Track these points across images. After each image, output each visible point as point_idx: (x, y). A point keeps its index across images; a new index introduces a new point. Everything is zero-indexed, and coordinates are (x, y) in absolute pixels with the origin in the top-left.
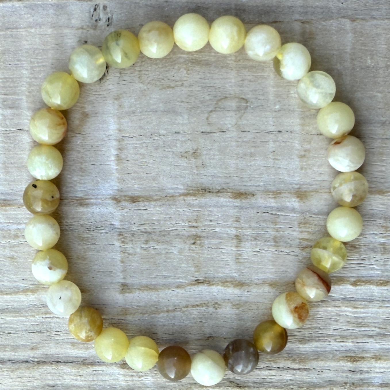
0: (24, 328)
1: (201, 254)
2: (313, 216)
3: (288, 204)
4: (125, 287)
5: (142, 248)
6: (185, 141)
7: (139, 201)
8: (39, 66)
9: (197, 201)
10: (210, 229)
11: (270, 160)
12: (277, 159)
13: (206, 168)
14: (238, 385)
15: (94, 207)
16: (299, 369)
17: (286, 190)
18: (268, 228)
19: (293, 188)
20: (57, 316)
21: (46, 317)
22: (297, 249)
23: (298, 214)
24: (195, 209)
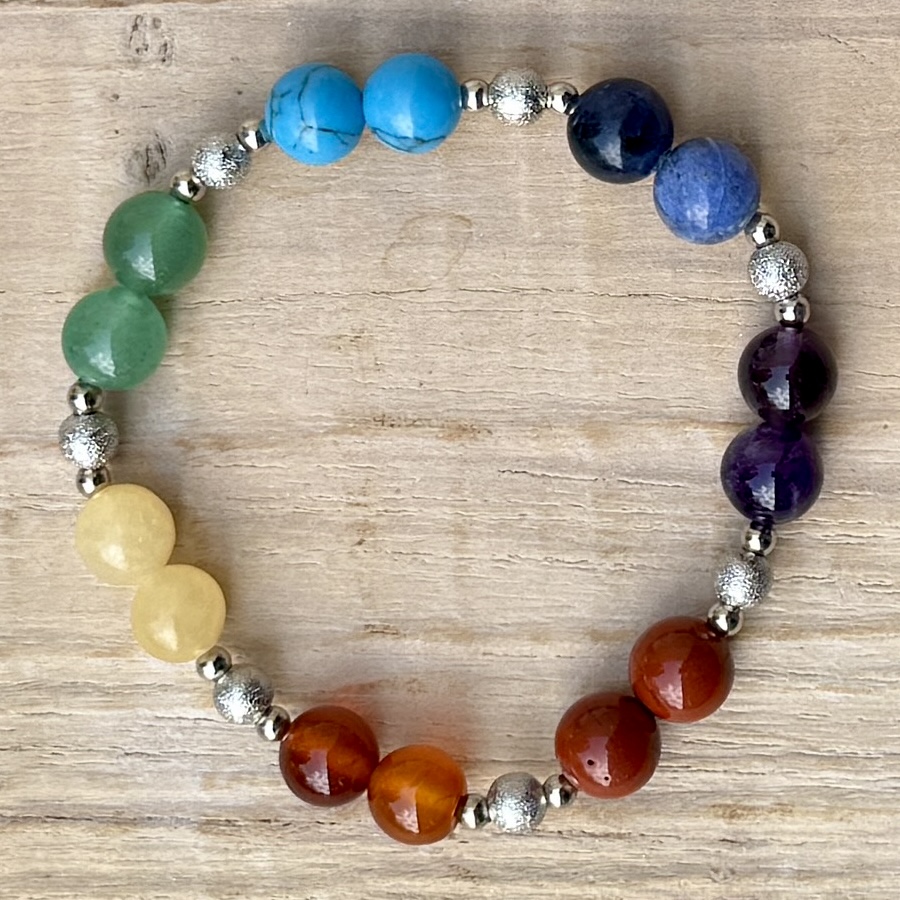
1: (378, 566)
3: (569, 452)
5: (244, 554)
6: (336, 312)
7: (235, 448)
8: (17, 150)
9: (366, 447)
10: (396, 509)
11: (527, 354)
13: (384, 371)
14: (469, 872)
16: (607, 835)
17: (564, 421)
18: (526, 506)
19: (578, 415)
20: (56, 711)
21: (33, 714)
22: (593, 554)
23: (593, 474)
24: (363, 465)
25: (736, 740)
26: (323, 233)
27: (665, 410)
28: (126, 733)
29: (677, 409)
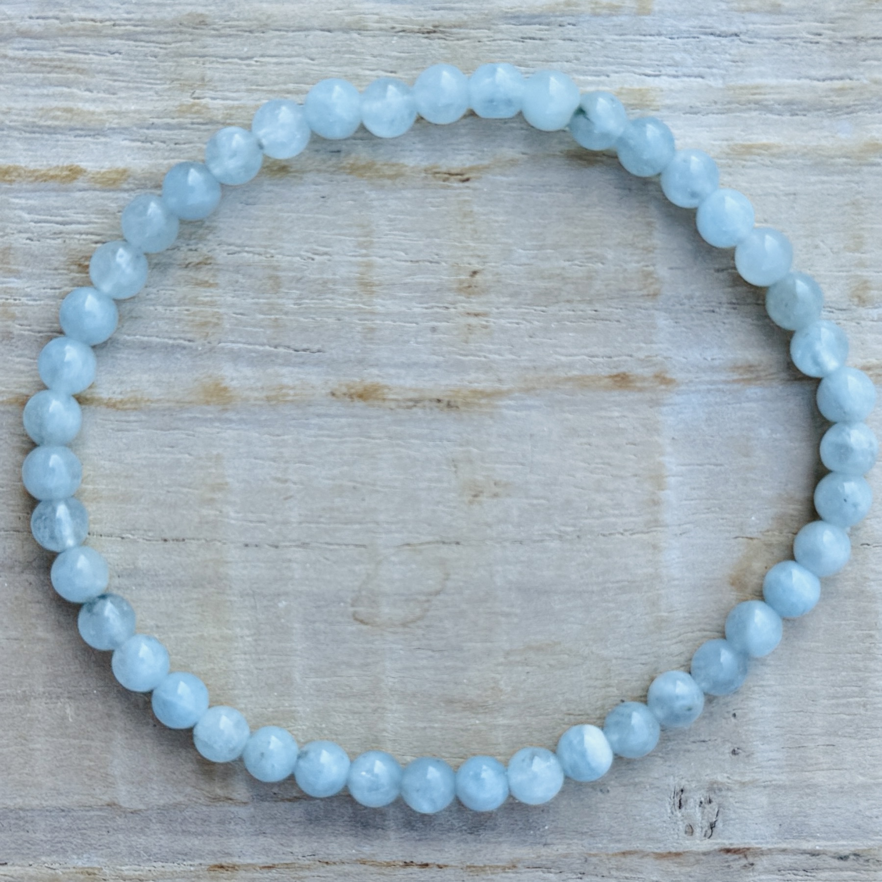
1: (457, 247)
2: (186, 343)
3: (248, 371)
5: (602, 259)
6: (499, 522)
7: (610, 377)
9: (468, 378)
10: (436, 310)
11: (294, 478)
12: (278, 480)
13: (446, 459)
15: (717, 363)
17: (254, 405)
18: (294, 314)
19: (238, 413)
20: (815, 83)
21: (841, 78)
22: (221, 261)
23: (223, 348)
24: (471, 358)
25: (62, 55)
26: (512, 606)
27: (144, 417)
28: (737, 58)
29: (132, 418)
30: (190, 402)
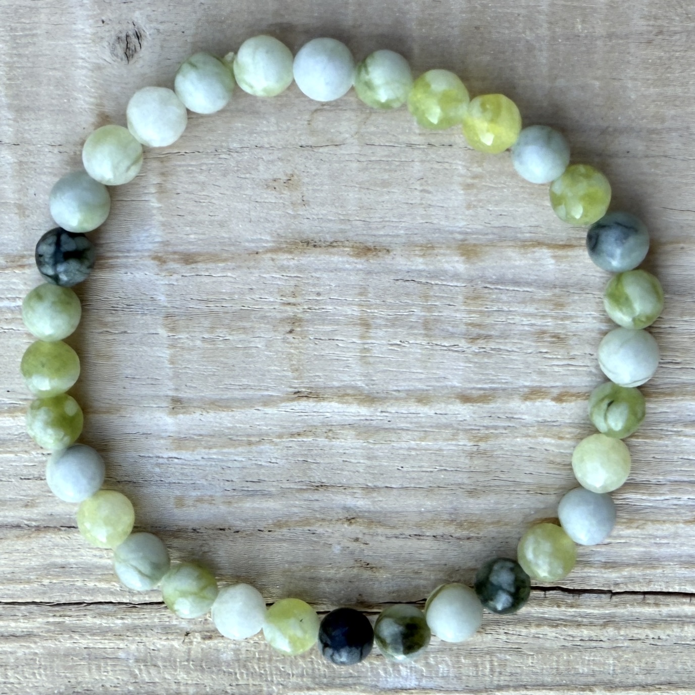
0: (12, 472)
1: (303, 349)
3: (447, 266)
4: (177, 404)
5: (204, 340)
6: (272, 162)
7: (196, 262)
8: (26, 36)
10: (317, 308)
11: (417, 193)
12: (429, 192)
13: (309, 205)
14: (368, 564)
15: (123, 271)
16: (469, 539)
17: (443, 243)
19: (454, 239)
21: (48, 454)
22: (463, 341)
23: (464, 282)
24: (292, 275)
27: (519, 235)
28: (118, 468)
29: (528, 235)
30: (487, 246)
